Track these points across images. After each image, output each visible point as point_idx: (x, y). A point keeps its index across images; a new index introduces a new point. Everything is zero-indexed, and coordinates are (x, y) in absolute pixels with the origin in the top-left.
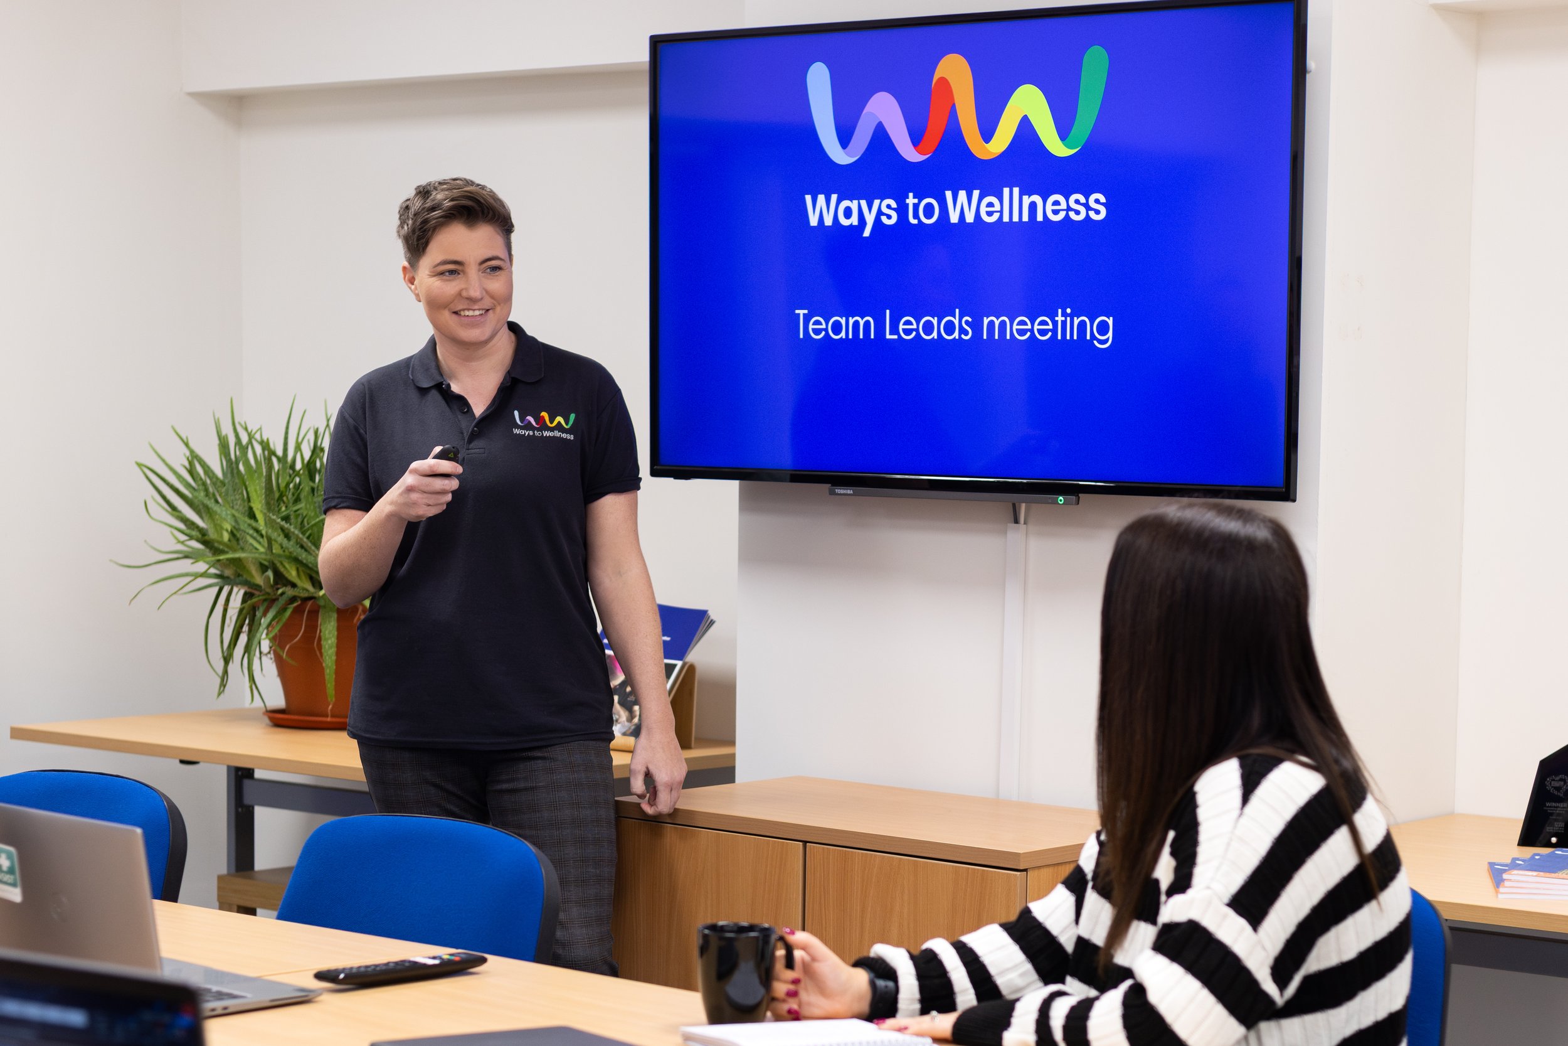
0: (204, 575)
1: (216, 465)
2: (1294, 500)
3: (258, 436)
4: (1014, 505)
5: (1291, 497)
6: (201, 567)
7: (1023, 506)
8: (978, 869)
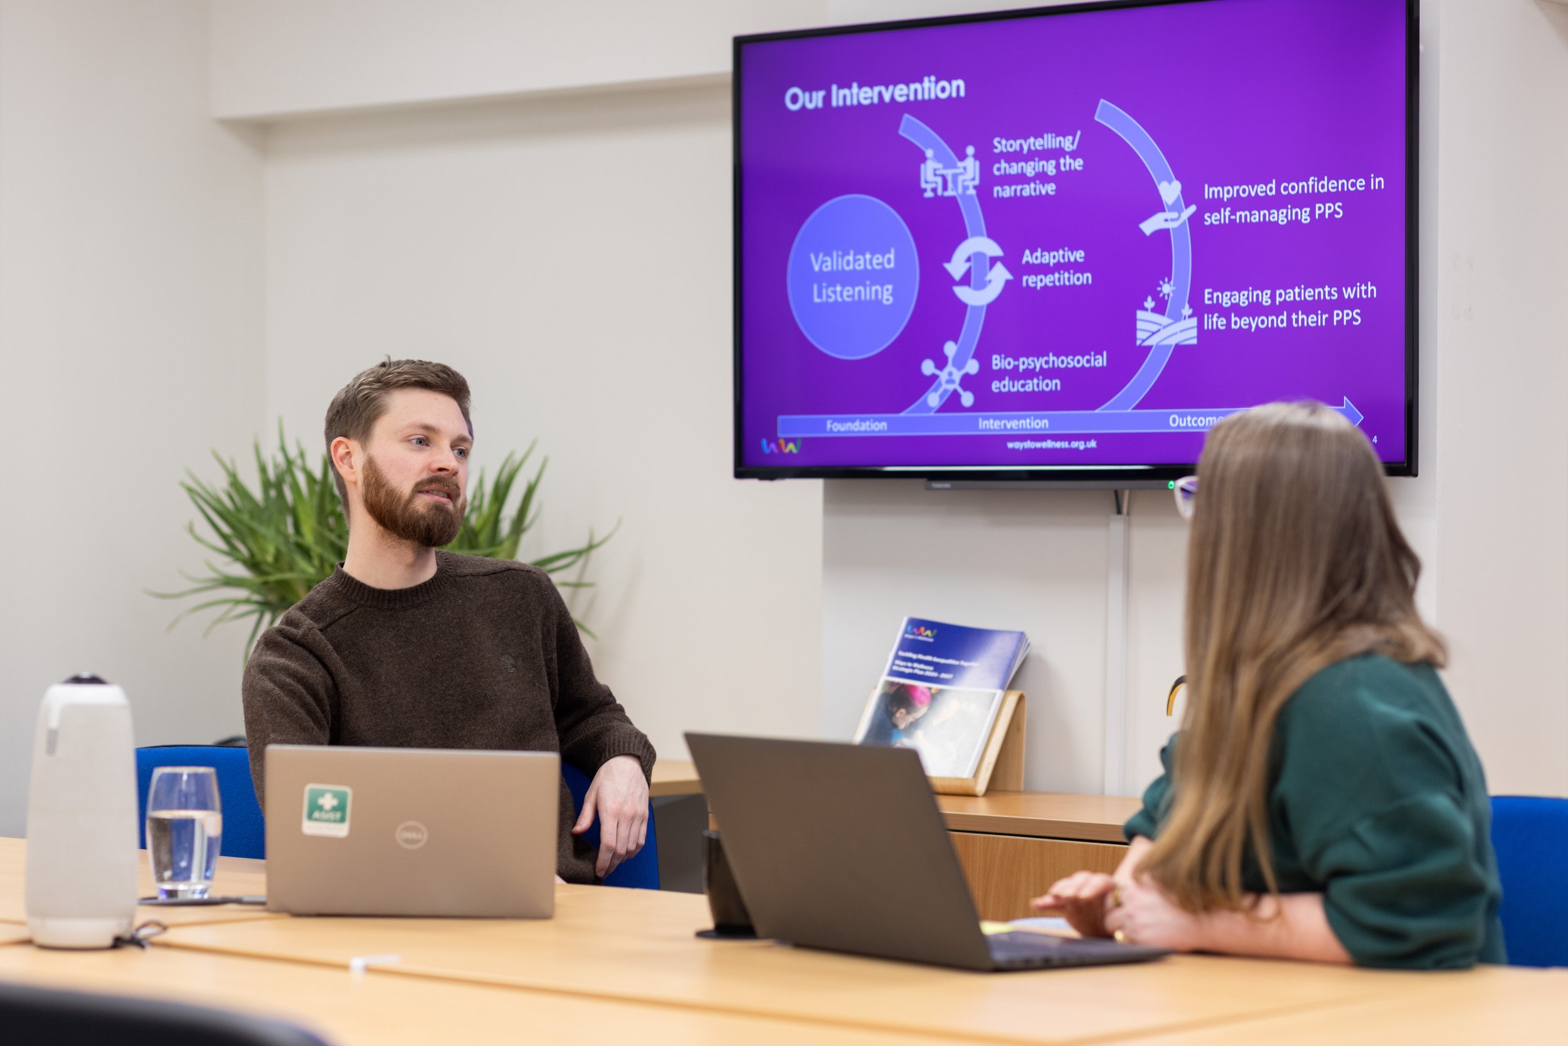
0: (247, 601)
1: (256, 491)
2: (1416, 475)
3: (299, 462)
4: (1116, 492)
5: (1414, 472)
6: (242, 593)
7: (1127, 493)
8: (1109, 847)
